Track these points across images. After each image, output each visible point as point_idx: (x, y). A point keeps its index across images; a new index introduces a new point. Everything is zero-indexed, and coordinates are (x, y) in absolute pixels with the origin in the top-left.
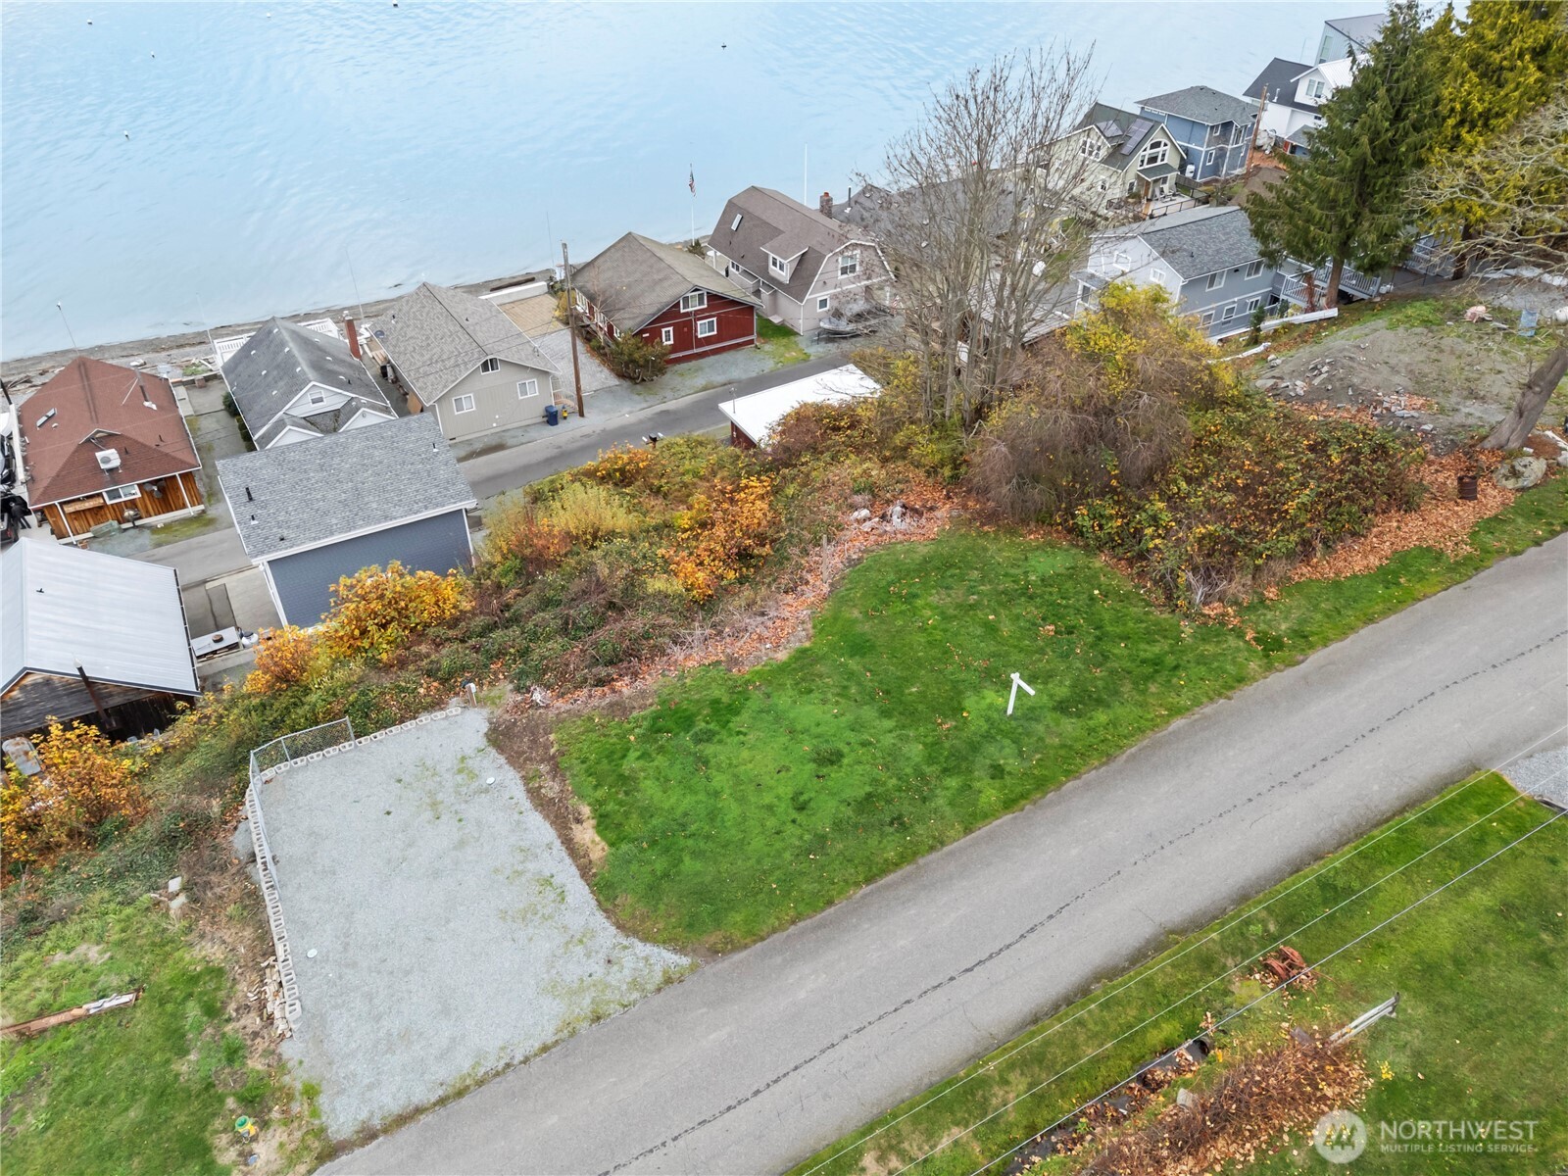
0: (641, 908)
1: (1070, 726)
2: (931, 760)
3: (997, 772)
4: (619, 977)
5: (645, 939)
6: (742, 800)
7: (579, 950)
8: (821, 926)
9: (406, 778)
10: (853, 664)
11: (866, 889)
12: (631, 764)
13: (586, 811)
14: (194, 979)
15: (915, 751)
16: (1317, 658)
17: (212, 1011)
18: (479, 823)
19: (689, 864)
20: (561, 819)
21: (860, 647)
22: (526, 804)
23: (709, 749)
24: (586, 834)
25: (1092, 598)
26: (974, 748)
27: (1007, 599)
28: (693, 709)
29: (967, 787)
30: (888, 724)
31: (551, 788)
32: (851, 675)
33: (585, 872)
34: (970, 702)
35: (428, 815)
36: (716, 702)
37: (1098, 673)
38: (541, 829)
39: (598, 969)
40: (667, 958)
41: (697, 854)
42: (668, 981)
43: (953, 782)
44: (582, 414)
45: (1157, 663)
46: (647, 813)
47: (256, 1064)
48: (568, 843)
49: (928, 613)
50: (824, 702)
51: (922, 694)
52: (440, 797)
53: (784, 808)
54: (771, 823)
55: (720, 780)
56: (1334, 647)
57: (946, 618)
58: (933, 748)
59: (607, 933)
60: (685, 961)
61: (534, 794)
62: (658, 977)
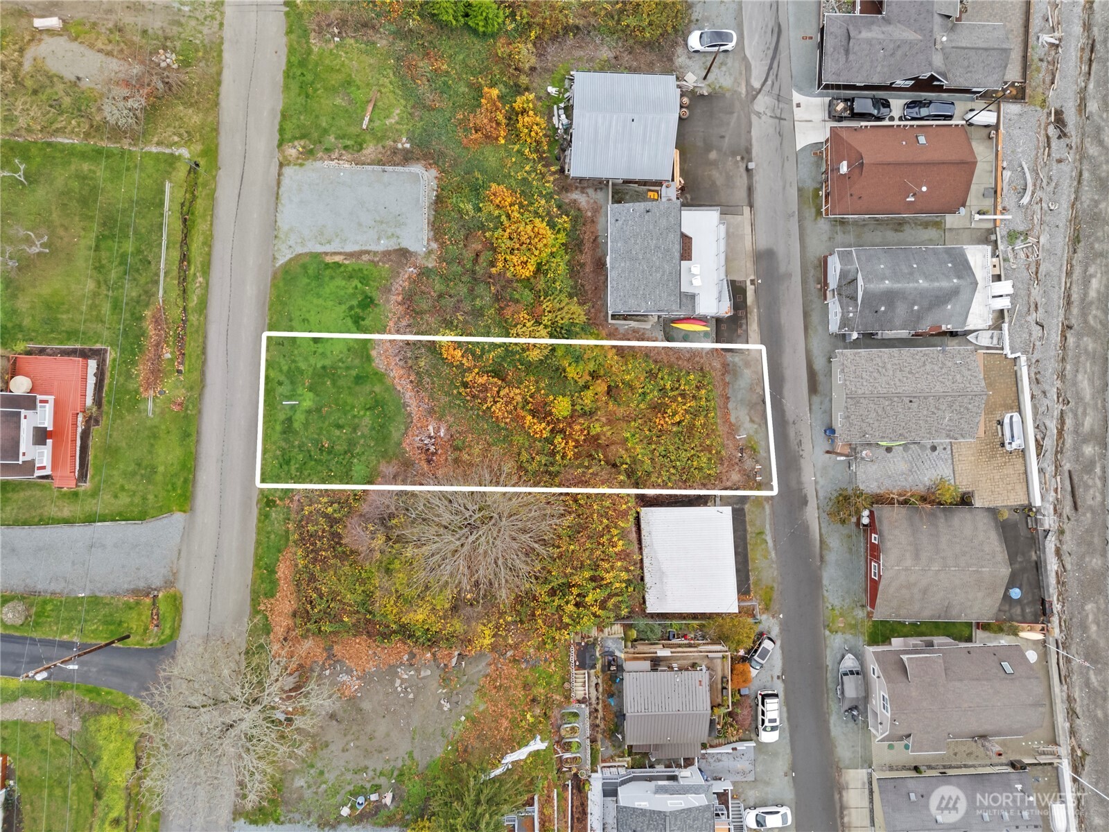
0: (301, 262)
1: (282, 416)
2: (298, 368)
3: (280, 383)
4: (283, 248)
5: (291, 260)
6: (317, 306)
7: (300, 241)
8: (264, 303)
9: (399, 218)
10: (354, 373)
11: (267, 321)
12: (355, 282)
13: (347, 262)
14: (361, 145)
15: (303, 366)
16: (255, 511)
17: (346, 148)
18: (365, 232)
19: (306, 280)
20: (350, 255)
21: (359, 380)
22: (364, 248)
23: (344, 307)
24: (337, 259)
25: (331, 471)
26: (292, 383)
27: (352, 443)
28: (366, 312)
29: (281, 371)
30: (319, 366)
31: (365, 258)
32: (348, 368)
33: (326, 254)
34: (311, 395)
35: (378, 219)
36: (363, 319)
37: (297, 443)
38: (350, 248)
39: (290, 243)
40: (281, 261)
41: (309, 284)
42: (275, 258)
43: (285, 368)
44: (828, 452)
45: (288, 463)
46: (332, 278)
47: (320, 154)
48: (340, 253)
49: (362, 413)
50: (341, 352)
51: (324, 383)
52: (384, 225)
53: (307, 316)
54: (304, 309)
55: (330, 303)
56: (255, 521)
57: (355, 416)
58: (301, 372)
59: (300, 250)
60: (277, 265)
61: (368, 252)
62: (277, 256)
